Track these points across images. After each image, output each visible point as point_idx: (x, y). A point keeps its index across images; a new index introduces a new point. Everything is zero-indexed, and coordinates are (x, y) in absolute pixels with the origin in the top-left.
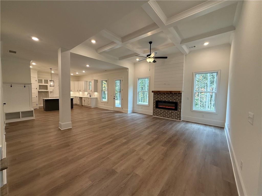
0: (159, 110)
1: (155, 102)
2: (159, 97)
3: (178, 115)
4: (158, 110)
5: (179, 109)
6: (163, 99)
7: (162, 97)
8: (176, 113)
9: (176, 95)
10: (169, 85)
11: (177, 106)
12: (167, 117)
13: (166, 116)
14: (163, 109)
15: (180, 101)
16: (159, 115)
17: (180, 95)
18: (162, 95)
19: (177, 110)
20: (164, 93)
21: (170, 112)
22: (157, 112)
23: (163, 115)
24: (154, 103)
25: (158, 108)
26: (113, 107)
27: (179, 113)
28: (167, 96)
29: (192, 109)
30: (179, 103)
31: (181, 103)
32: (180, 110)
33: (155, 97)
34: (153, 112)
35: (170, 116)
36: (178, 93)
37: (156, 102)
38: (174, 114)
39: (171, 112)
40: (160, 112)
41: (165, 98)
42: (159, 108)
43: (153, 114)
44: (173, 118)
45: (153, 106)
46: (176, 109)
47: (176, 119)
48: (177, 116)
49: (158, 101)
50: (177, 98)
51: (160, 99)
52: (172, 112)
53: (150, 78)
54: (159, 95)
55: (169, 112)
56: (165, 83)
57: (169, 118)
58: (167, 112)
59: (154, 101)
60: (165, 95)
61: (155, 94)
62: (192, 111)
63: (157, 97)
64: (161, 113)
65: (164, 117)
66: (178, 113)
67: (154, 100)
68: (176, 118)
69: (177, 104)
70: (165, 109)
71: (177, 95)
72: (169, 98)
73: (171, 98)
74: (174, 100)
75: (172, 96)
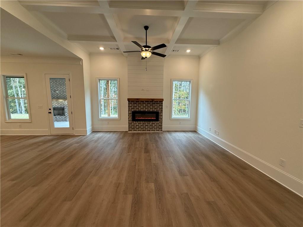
0: (137, 123)
2: (136, 107)
3: (160, 125)
4: (135, 124)
5: (161, 119)
6: (142, 109)
7: (140, 107)
8: (157, 124)
9: (156, 103)
10: (148, 91)
11: (158, 115)
12: (147, 130)
14: (142, 121)
15: (161, 110)
16: (137, 129)
17: (161, 103)
18: (140, 103)
19: (158, 120)
20: (142, 101)
21: (151, 123)
22: (134, 125)
23: (142, 129)
24: (129, 115)
25: (135, 121)
26: (47, 130)
27: (161, 124)
28: (147, 105)
29: (171, 118)
30: (160, 112)
31: (162, 112)
33: (130, 107)
34: (129, 127)
35: (151, 129)
36: (159, 101)
37: (132, 114)
38: (155, 125)
40: (138, 125)
41: (144, 107)
42: (137, 121)
43: (129, 129)
44: (155, 130)
45: (129, 119)
47: (158, 130)
48: (158, 127)
49: (135, 111)
50: (158, 107)
51: (137, 109)
52: (154, 124)
53: (119, 81)
54: (136, 103)
56: (142, 89)
58: (147, 124)
59: (129, 112)
60: (144, 103)
61: (130, 103)
62: (171, 119)
63: (133, 107)
64: (140, 127)
65: (143, 131)
66: (159, 124)
67: (129, 110)
69: (158, 114)
70: (144, 121)
71: (158, 104)
72: (148, 107)
73: (151, 107)
74: (155, 109)
75: (153, 105)
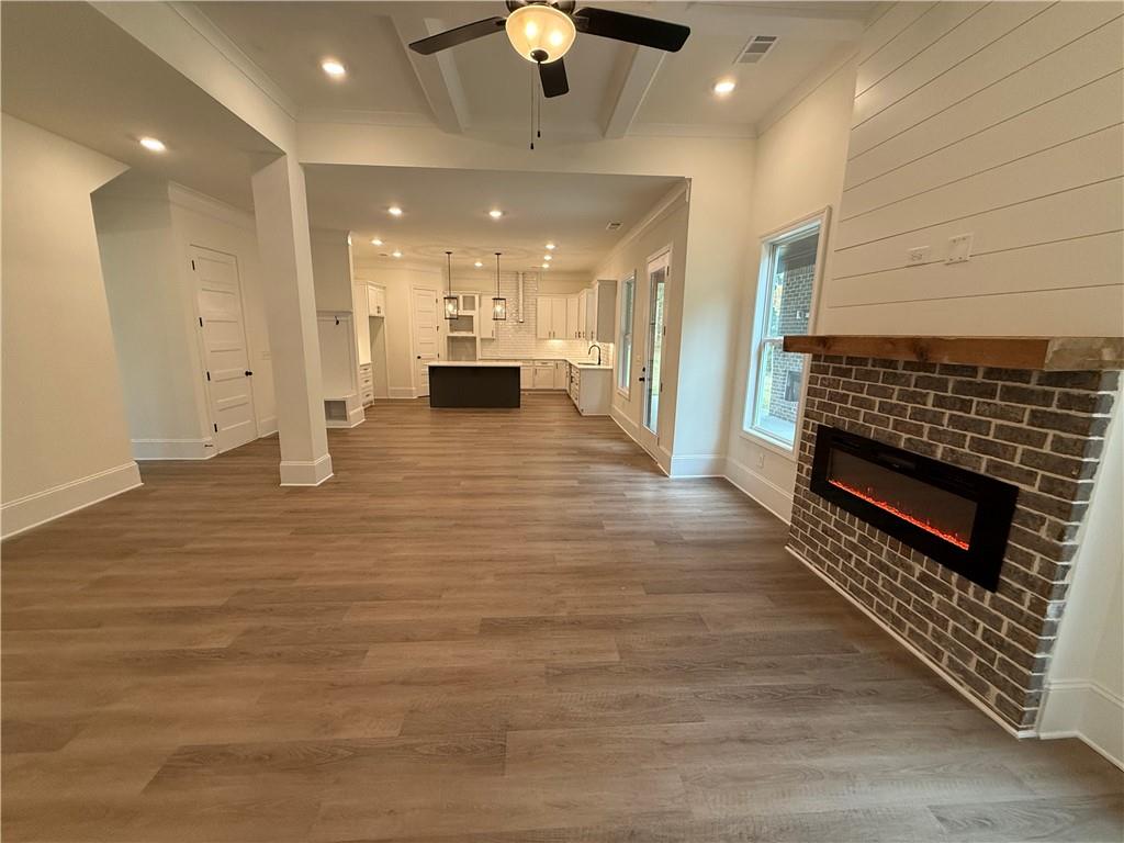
0: (834, 517)
1: (809, 438)
2: (845, 399)
4: (821, 515)
5: (1029, 582)
6: (874, 419)
7: (863, 403)
8: (982, 613)
9: (1009, 394)
11: (1006, 530)
12: (881, 611)
13: (874, 590)
15: (1049, 487)
16: (827, 555)
17: (1066, 401)
18: (869, 376)
19: (990, 581)
20: (885, 362)
21: (917, 569)
22: (817, 525)
23: (853, 574)
25: (827, 498)
27: (1015, 633)
28: (912, 397)
32: (1029, 595)
35: (908, 615)
37: (819, 439)
38: (955, 614)
39: (924, 578)
40: (833, 534)
41: (890, 409)
42: (835, 503)
44: (939, 655)
46: (983, 565)
47: (967, 678)
49: (834, 429)
50: (1026, 437)
51: (849, 413)
52: (938, 586)
54: (849, 373)
55: (909, 569)
57: (898, 624)
58: (891, 557)
60: (897, 379)
61: (820, 370)
63: (831, 396)
64: (841, 552)
65: (854, 591)
66: (997, 623)
67: (806, 413)
68: (971, 668)
69: (1010, 512)
70: (875, 524)
71: (1025, 397)
72: (919, 415)
73: (945, 426)
74: (981, 446)
75: (966, 406)
